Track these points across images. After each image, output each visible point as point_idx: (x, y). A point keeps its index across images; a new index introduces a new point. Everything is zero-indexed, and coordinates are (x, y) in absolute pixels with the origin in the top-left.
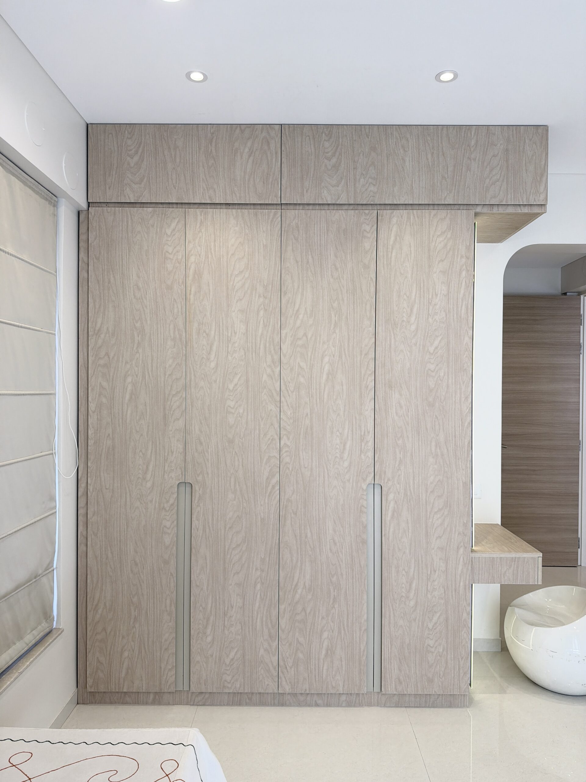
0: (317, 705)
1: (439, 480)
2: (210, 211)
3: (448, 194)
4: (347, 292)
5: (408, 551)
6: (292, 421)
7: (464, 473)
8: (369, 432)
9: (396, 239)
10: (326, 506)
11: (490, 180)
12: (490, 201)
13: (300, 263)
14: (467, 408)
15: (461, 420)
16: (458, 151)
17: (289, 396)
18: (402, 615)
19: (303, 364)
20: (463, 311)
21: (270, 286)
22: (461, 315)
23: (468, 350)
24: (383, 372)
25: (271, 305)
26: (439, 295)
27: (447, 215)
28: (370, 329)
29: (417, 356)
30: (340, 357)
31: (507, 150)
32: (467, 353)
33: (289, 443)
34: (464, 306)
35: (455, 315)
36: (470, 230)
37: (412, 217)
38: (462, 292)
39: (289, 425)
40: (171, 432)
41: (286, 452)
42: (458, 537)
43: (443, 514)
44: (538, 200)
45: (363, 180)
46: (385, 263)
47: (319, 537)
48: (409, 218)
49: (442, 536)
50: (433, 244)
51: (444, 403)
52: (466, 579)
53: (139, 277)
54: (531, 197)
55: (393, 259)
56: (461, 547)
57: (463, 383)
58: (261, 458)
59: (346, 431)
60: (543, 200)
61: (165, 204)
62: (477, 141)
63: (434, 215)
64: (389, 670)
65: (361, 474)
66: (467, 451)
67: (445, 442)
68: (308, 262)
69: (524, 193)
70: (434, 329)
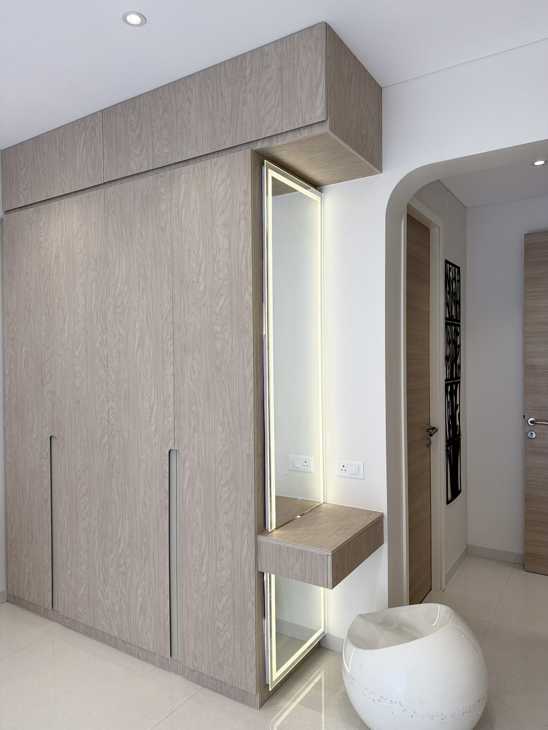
0: (139, 657)
1: (226, 451)
2: (63, 201)
3: (227, 136)
4: (150, 257)
5: (200, 523)
6: (115, 385)
7: (248, 444)
8: (170, 397)
9: (185, 196)
10: (139, 468)
11: (265, 109)
12: (265, 134)
13: (117, 234)
14: (250, 373)
15: (245, 386)
16: (234, 87)
17: (113, 361)
18: (196, 588)
19: (122, 331)
20: (243, 265)
21: (99, 260)
22: (241, 269)
23: (249, 307)
24: (179, 336)
25: (100, 277)
26: (222, 251)
27: (226, 160)
28: (168, 292)
29: (206, 318)
30: (147, 322)
31: (281, 68)
32: (248, 311)
33: (113, 406)
34: (244, 259)
35: (237, 271)
36: (247, 172)
37: (196, 171)
38: (242, 243)
39: (113, 389)
40: (45, 393)
41: (112, 414)
42: (242, 515)
43: (230, 487)
44: (315, 118)
45: (159, 143)
46: (177, 223)
47: (135, 497)
48: (194, 172)
49: (229, 511)
50: (215, 195)
51: (229, 367)
52: (250, 564)
53: (27, 266)
54: (307, 116)
55: (183, 217)
56: (246, 526)
57: (245, 345)
58: (96, 419)
59: (153, 396)
60: (320, 116)
61: (47, 201)
62: (252, 69)
63: (215, 163)
64: (187, 642)
65: (164, 438)
66: (250, 420)
67: (231, 410)
68: (122, 233)
69: (299, 114)
70: (219, 287)
